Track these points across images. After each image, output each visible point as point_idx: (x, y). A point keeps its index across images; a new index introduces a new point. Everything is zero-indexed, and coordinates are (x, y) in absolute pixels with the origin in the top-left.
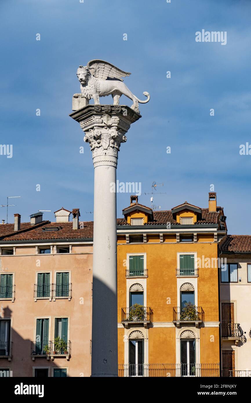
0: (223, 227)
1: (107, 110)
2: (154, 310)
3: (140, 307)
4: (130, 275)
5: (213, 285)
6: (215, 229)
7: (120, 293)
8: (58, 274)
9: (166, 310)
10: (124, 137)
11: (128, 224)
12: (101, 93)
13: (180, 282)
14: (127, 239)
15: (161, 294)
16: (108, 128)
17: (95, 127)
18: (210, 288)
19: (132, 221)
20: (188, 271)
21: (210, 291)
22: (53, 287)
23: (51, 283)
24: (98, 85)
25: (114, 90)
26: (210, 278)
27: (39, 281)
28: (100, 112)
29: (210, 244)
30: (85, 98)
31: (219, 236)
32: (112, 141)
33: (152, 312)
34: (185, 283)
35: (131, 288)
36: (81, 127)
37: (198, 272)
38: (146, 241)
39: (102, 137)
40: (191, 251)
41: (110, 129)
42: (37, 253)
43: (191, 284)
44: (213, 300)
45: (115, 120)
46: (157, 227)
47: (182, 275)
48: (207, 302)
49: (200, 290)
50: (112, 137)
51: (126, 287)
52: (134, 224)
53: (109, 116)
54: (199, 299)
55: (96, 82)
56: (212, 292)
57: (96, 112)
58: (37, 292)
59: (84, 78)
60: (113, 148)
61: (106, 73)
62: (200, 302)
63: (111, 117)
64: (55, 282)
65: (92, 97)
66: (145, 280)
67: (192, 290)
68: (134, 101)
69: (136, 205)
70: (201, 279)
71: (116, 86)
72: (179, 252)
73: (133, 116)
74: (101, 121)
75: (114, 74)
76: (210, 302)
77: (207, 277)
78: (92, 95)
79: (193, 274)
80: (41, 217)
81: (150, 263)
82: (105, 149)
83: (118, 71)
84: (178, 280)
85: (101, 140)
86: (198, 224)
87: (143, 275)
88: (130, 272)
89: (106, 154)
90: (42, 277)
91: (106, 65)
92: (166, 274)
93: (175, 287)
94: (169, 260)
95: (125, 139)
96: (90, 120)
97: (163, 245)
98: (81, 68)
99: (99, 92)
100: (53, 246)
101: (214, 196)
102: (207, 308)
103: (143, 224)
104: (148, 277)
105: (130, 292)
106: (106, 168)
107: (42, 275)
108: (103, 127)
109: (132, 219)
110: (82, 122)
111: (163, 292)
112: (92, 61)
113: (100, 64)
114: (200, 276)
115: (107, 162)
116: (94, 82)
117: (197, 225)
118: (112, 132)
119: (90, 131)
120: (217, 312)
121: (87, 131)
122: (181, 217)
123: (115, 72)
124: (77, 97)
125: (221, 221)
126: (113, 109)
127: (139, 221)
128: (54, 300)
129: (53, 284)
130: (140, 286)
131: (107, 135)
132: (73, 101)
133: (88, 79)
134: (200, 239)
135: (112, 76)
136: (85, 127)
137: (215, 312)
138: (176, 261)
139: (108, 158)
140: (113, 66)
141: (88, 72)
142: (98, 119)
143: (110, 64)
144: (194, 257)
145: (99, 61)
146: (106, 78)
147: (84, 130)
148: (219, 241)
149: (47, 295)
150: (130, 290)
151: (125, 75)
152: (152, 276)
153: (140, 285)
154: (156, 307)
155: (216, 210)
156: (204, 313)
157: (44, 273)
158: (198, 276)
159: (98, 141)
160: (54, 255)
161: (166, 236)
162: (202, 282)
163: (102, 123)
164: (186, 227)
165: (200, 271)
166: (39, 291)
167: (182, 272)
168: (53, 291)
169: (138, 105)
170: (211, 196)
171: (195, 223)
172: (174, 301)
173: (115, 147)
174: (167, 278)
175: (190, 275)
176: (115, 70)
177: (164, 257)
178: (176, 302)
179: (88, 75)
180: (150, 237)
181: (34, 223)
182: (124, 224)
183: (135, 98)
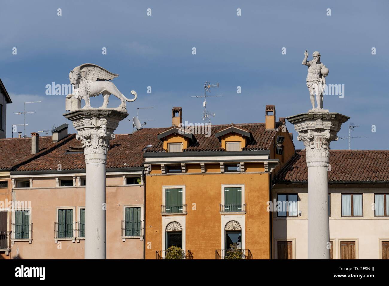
0: (280, 150)
1: (95, 114)
2: (194, 253)
3: (176, 251)
4: (167, 212)
5: (263, 223)
6: (266, 157)
7: (155, 232)
8: (82, 210)
9: (208, 252)
10: (112, 135)
11: (165, 150)
12: (91, 94)
13: (225, 219)
14: (162, 169)
15: (203, 234)
16: (97, 129)
17: (85, 128)
18: (260, 226)
19: (169, 146)
20: (234, 206)
21: (259, 231)
22: (76, 226)
23: (74, 221)
24: (88, 87)
25: (103, 91)
26: (260, 214)
27: (60, 218)
28: (89, 115)
29: (260, 175)
30: (77, 99)
31: (270, 165)
32: (101, 140)
33: (191, 255)
34: (230, 221)
35: (167, 226)
36: (74, 126)
37: (246, 208)
38: (184, 171)
39: (92, 137)
40: (237, 183)
41: (99, 129)
42: (57, 185)
43: (237, 222)
44: (263, 241)
45: (103, 122)
46: (198, 155)
47: (227, 211)
48: (256, 243)
49: (248, 229)
50: (101, 137)
51: (161, 226)
52: (172, 151)
53: (97, 118)
54: (247, 240)
55: (86, 85)
56: (262, 232)
57: (86, 115)
58: (58, 232)
59: (75, 82)
60: (103, 146)
61: (96, 75)
62: (248, 243)
63: (100, 119)
64: (79, 221)
65: (83, 98)
66: (184, 217)
67: (239, 229)
68: (122, 100)
69: (174, 127)
70: (249, 217)
71: (105, 88)
72: (224, 184)
73: (120, 116)
74: (90, 123)
75: (103, 75)
76: (259, 243)
77: (256, 214)
78: (83, 97)
79: (240, 210)
80: (66, 130)
81: (190, 197)
82: (94, 148)
83: (107, 73)
84: (222, 217)
85: (91, 139)
86: (246, 150)
87: (181, 211)
88: (167, 208)
89: (95, 152)
90: (63, 214)
91: (95, 68)
92: (208, 210)
93: (219, 226)
94: (212, 193)
95: (114, 137)
96: (81, 122)
97: (205, 176)
98: (73, 72)
99: (90, 93)
100: (76, 177)
101: (271, 110)
102: (256, 250)
103: (182, 151)
104: (187, 214)
105: (166, 232)
106: (96, 165)
107: (64, 211)
108: (92, 128)
109: (169, 144)
110: (75, 122)
111: (205, 232)
112: (82, 65)
113: (90, 67)
114: (248, 212)
115: (96, 160)
116: (85, 84)
117: (245, 152)
118: (101, 133)
119: (82, 130)
120: (267, 255)
121: (79, 130)
122: (227, 142)
123: (104, 74)
124: (70, 98)
125: (277, 142)
126: (101, 113)
127: (178, 146)
128: (78, 241)
129: (76, 223)
130: (178, 225)
131: (96, 135)
132: (66, 101)
133: (79, 82)
134: (248, 169)
135: (101, 77)
136: (77, 127)
137: (265, 255)
138: (220, 194)
139: (97, 156)
140: (102, 69)
141: (79, 76)
142: (88, 122)
143: (99, 68)
144: (241, 189)
145: (89, 65)
146: (96, 80)
147: (77, 129)
148: (271, 171)
149: (69, 235)
150: (166, 229)
151: (114, 76)
152: (192, 213)
153: (179, 223)
154: (197, 250)
155: (274, 128)
156: (252, 256)
157: (66, 210)
158: (246, 213)
159: (89, 140)
160: (77, 188)
161: (209, 166)
162: (250, 220)
163: (92, 124)
164: (232, 154)
165: (248, 207)
166: (60, 231)
167: (227, 207)
168: (76, 230)
169: (125, 104)
170: (269, 110)
171: (243, 149)
172: (218, 242)
173: (104, 145)
174: (209, 215)
175: (236, 211)
176: (104, 72)
177: (207, 190)
178: (220, 243)
179: (79, 78)
180: (190, 166)
181: (57, 139)
182: (159, 150)
183: (123, 97)
